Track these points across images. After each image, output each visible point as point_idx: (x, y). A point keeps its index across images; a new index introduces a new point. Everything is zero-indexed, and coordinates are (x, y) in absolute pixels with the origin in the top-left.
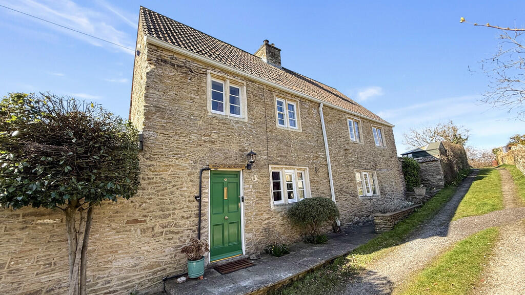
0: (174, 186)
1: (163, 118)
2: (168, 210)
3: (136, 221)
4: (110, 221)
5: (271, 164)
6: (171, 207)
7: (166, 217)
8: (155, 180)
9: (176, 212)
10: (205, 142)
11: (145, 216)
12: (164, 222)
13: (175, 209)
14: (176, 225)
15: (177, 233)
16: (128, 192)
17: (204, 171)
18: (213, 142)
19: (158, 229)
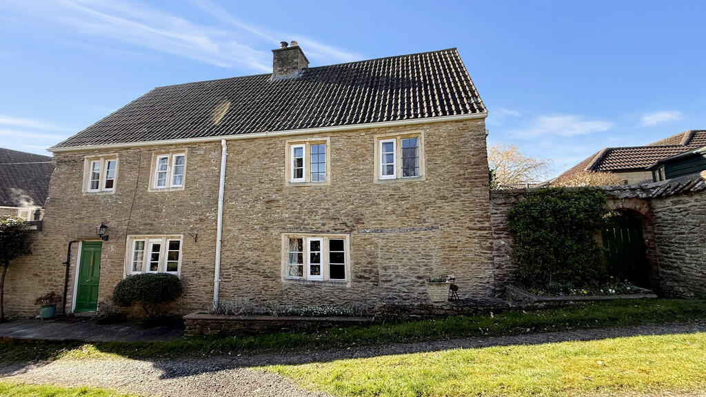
0: (56, 254)
1: (52, 206)
2: (51, 270)
3: (36, 275)
4: (27, 273)
5: (129, 234)
6: (53, 268)
7: (50, 274)
8: (46, 250)
9: (56, 272)
10: (76, 219)
11: (41, 272)
12: (49, 277)
13: (55, 270)
14: (55, 281)
15: (55, 286)
16: (29, 253)
17: (73, 243)
18: (82, 219)
19: (46, 282)
